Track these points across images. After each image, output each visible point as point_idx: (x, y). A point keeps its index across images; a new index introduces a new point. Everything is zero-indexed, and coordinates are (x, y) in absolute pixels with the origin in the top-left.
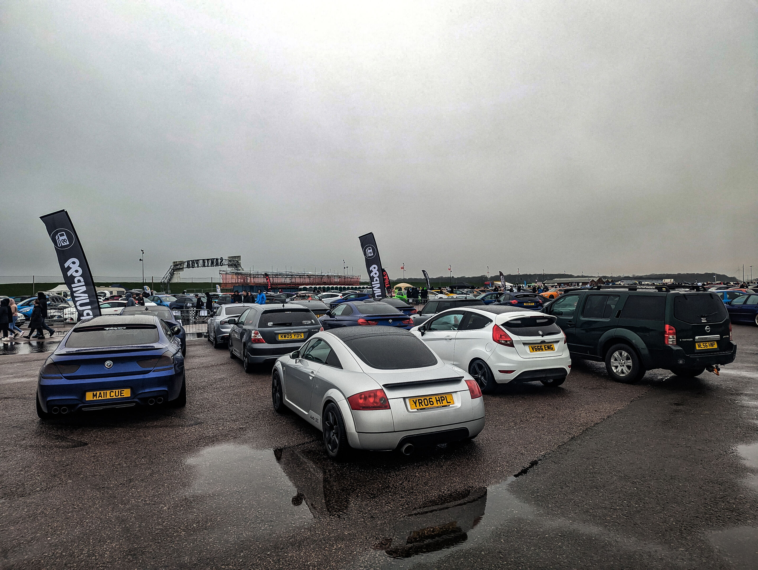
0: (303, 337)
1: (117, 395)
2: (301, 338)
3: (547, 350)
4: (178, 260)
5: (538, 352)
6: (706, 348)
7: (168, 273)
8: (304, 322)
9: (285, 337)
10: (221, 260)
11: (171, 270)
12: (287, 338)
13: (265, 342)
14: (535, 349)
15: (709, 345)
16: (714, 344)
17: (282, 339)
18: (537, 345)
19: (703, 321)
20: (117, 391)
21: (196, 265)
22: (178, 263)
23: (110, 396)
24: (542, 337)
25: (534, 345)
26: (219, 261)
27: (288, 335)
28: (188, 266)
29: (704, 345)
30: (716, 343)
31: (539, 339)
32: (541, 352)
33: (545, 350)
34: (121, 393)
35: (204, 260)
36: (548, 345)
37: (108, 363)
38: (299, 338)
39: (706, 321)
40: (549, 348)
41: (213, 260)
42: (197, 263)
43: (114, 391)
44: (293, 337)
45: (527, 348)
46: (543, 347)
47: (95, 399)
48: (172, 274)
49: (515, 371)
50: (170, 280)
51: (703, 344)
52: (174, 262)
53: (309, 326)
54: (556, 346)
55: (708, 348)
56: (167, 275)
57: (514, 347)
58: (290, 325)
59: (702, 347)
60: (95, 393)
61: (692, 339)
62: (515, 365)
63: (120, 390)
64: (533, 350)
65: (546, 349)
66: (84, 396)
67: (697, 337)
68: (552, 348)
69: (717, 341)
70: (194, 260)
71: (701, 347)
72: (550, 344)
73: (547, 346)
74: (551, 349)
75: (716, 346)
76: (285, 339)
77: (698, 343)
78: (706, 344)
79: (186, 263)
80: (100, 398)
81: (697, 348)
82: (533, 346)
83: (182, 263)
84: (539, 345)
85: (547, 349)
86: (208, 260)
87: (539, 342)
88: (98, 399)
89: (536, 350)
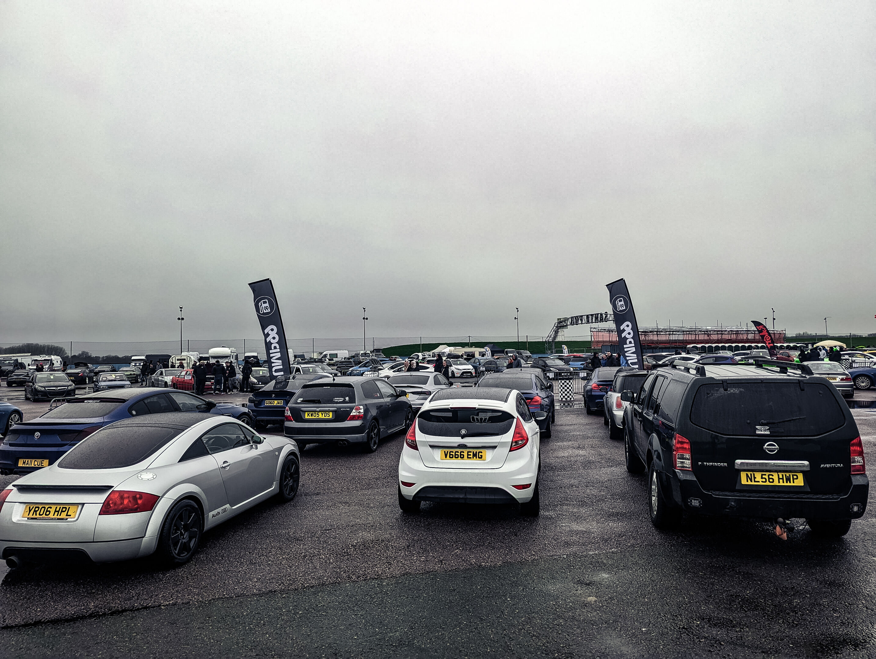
0: (331, 417)
1: (39, 464)
2: (328, 417)
3: (471, 458)
4: (562, 316)
5: (454, 460)
6: (768, 483)
7: (553, 331)
8: (336, 400)
9: (312, 415)
10: (605, 315)
11: (555, 328)
12: (314, 416)
13: (293, 420)
14: (450, 455)
15: (779, 479)
16: (795, 477)
17: (309, 417)
18: (454, 450)
19: (758, 432)
20: (39, 460)
21: (580, 322)
22: (562, 320)
23: (34, 465)
24: (462, 438)
25: (449, 450)
26: (604, 316)
27: (315, 414)
28: (572, 324)
29: (764, 476)
30: (800, 476)
31: (456, 440)
32: (459, 461)
33: (468, 458)
34: (42, 463)
35: (588, 316)
36: (475, 451)
37: (38, 434)
38: (327, 417)
39: (768, 433)
40: (475, 455)
41: (597, 315)
42: (582, 320)
43: (37, 460)
44: (321, 416)
45: (438, 454)
46: (465, 454)
47: (24, 466)
48: (556, 332)
49: (415, 484)
50: (555, 337)
51: (762, 475)
52: (559, 319)
53: (338, 405)
54: (488, 454)
55: (776, 483)
56: (551, 333)
57: (418, 450)
58: (319, 402)
59: (759, 482)
60: (25, 460)
61: (726, 464)
62: (414, 476)
63: (41, 460)
64: (446, 457)
65: (469, 456)
66: (17, 463)
67: (738, 461)
68: (481, 456)
69: (804, 473)
70: (577, 317)
71: (756, 480)
72: (478, 451)
73: (473, 452)
74: (479, 458)
75: (800, 482)
76: (312, 417)
77: (749, 473)
78: (771, 477)
79: (570, 320)
80: (27, 466)
81: (744, 481)
82: (446, 450)
83: (566, 320)
84: (459, 450)
85: (471, 456)
86: (592, 315)
87: (456, 445)
88: (25, 466)
89: (450, 457)
